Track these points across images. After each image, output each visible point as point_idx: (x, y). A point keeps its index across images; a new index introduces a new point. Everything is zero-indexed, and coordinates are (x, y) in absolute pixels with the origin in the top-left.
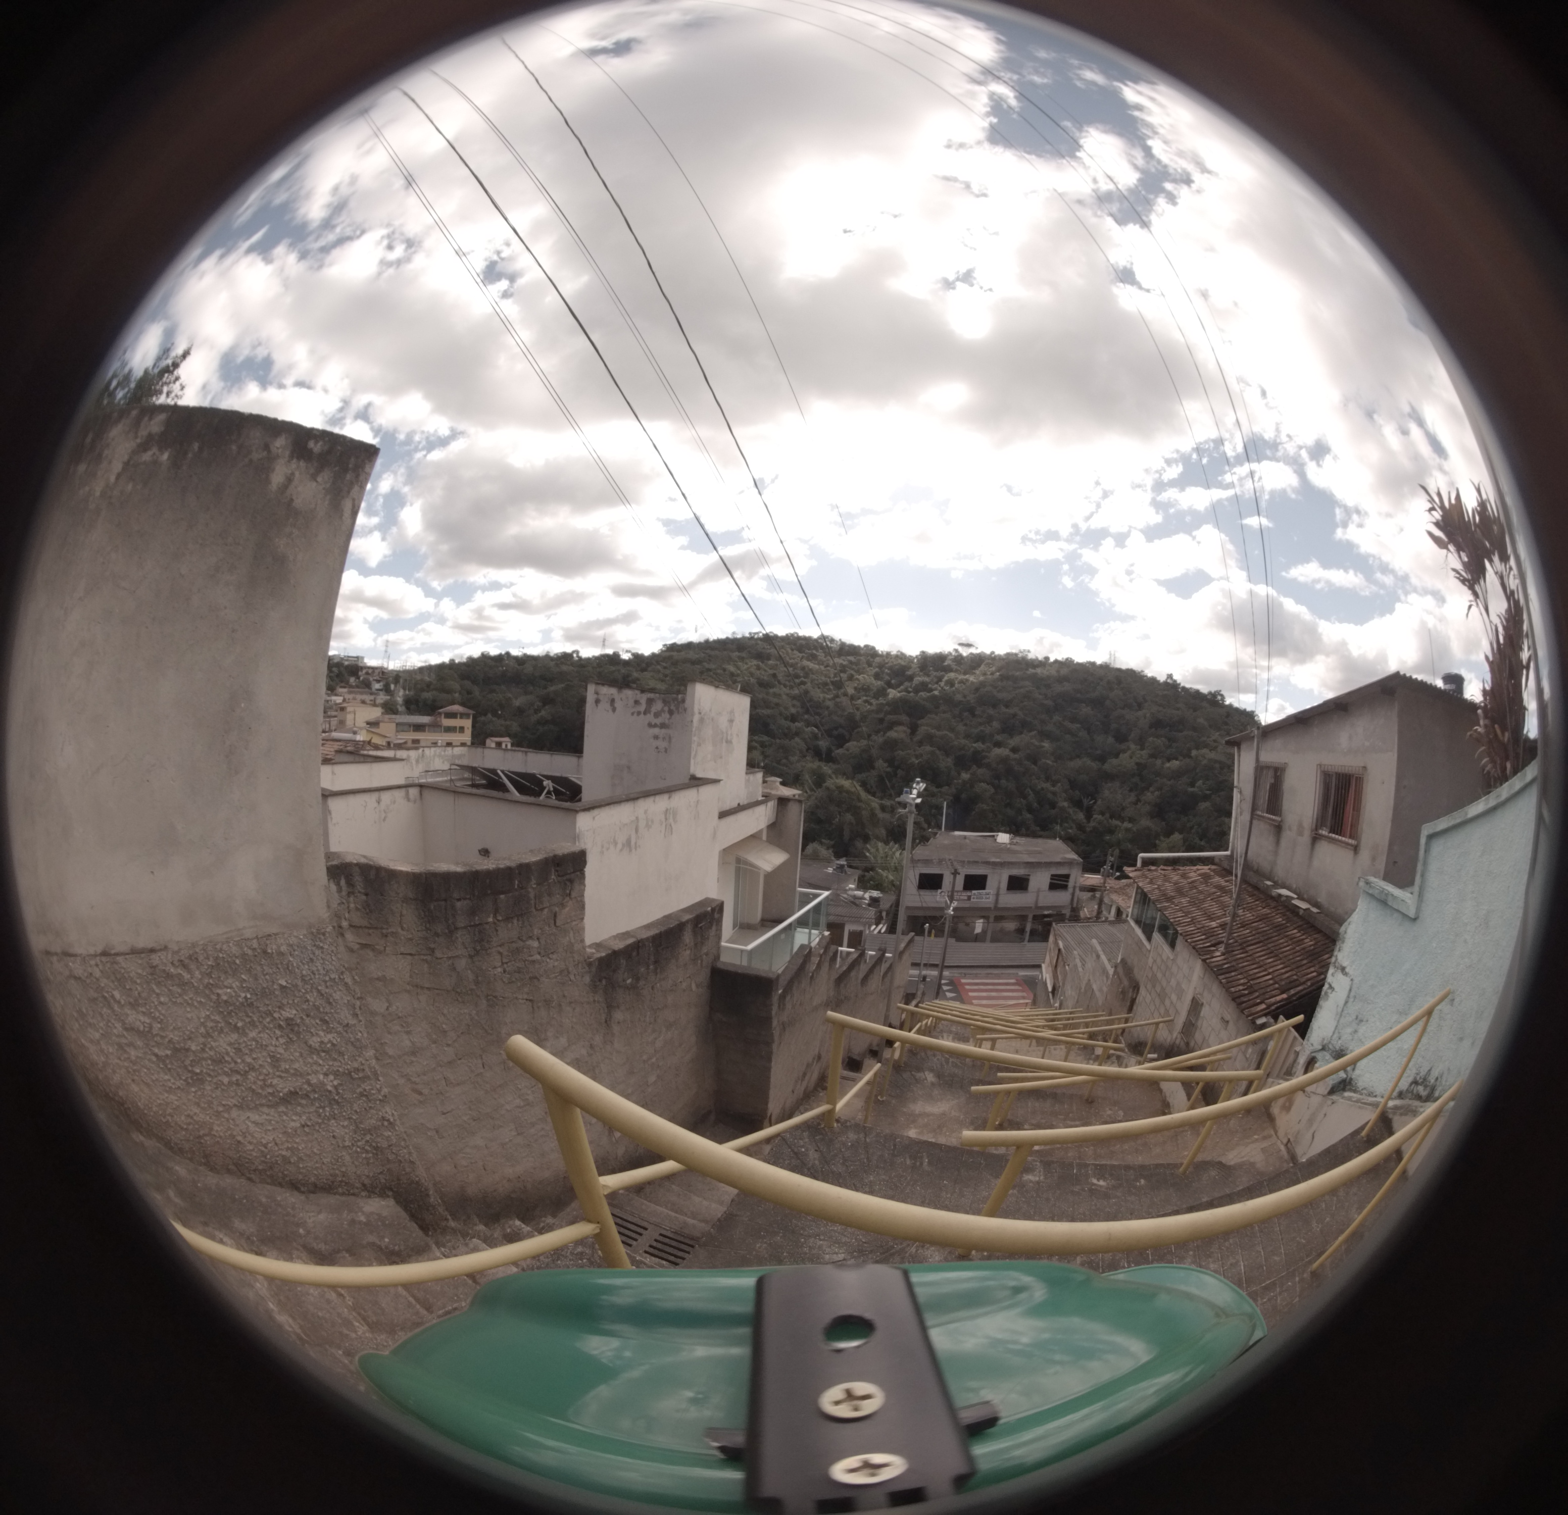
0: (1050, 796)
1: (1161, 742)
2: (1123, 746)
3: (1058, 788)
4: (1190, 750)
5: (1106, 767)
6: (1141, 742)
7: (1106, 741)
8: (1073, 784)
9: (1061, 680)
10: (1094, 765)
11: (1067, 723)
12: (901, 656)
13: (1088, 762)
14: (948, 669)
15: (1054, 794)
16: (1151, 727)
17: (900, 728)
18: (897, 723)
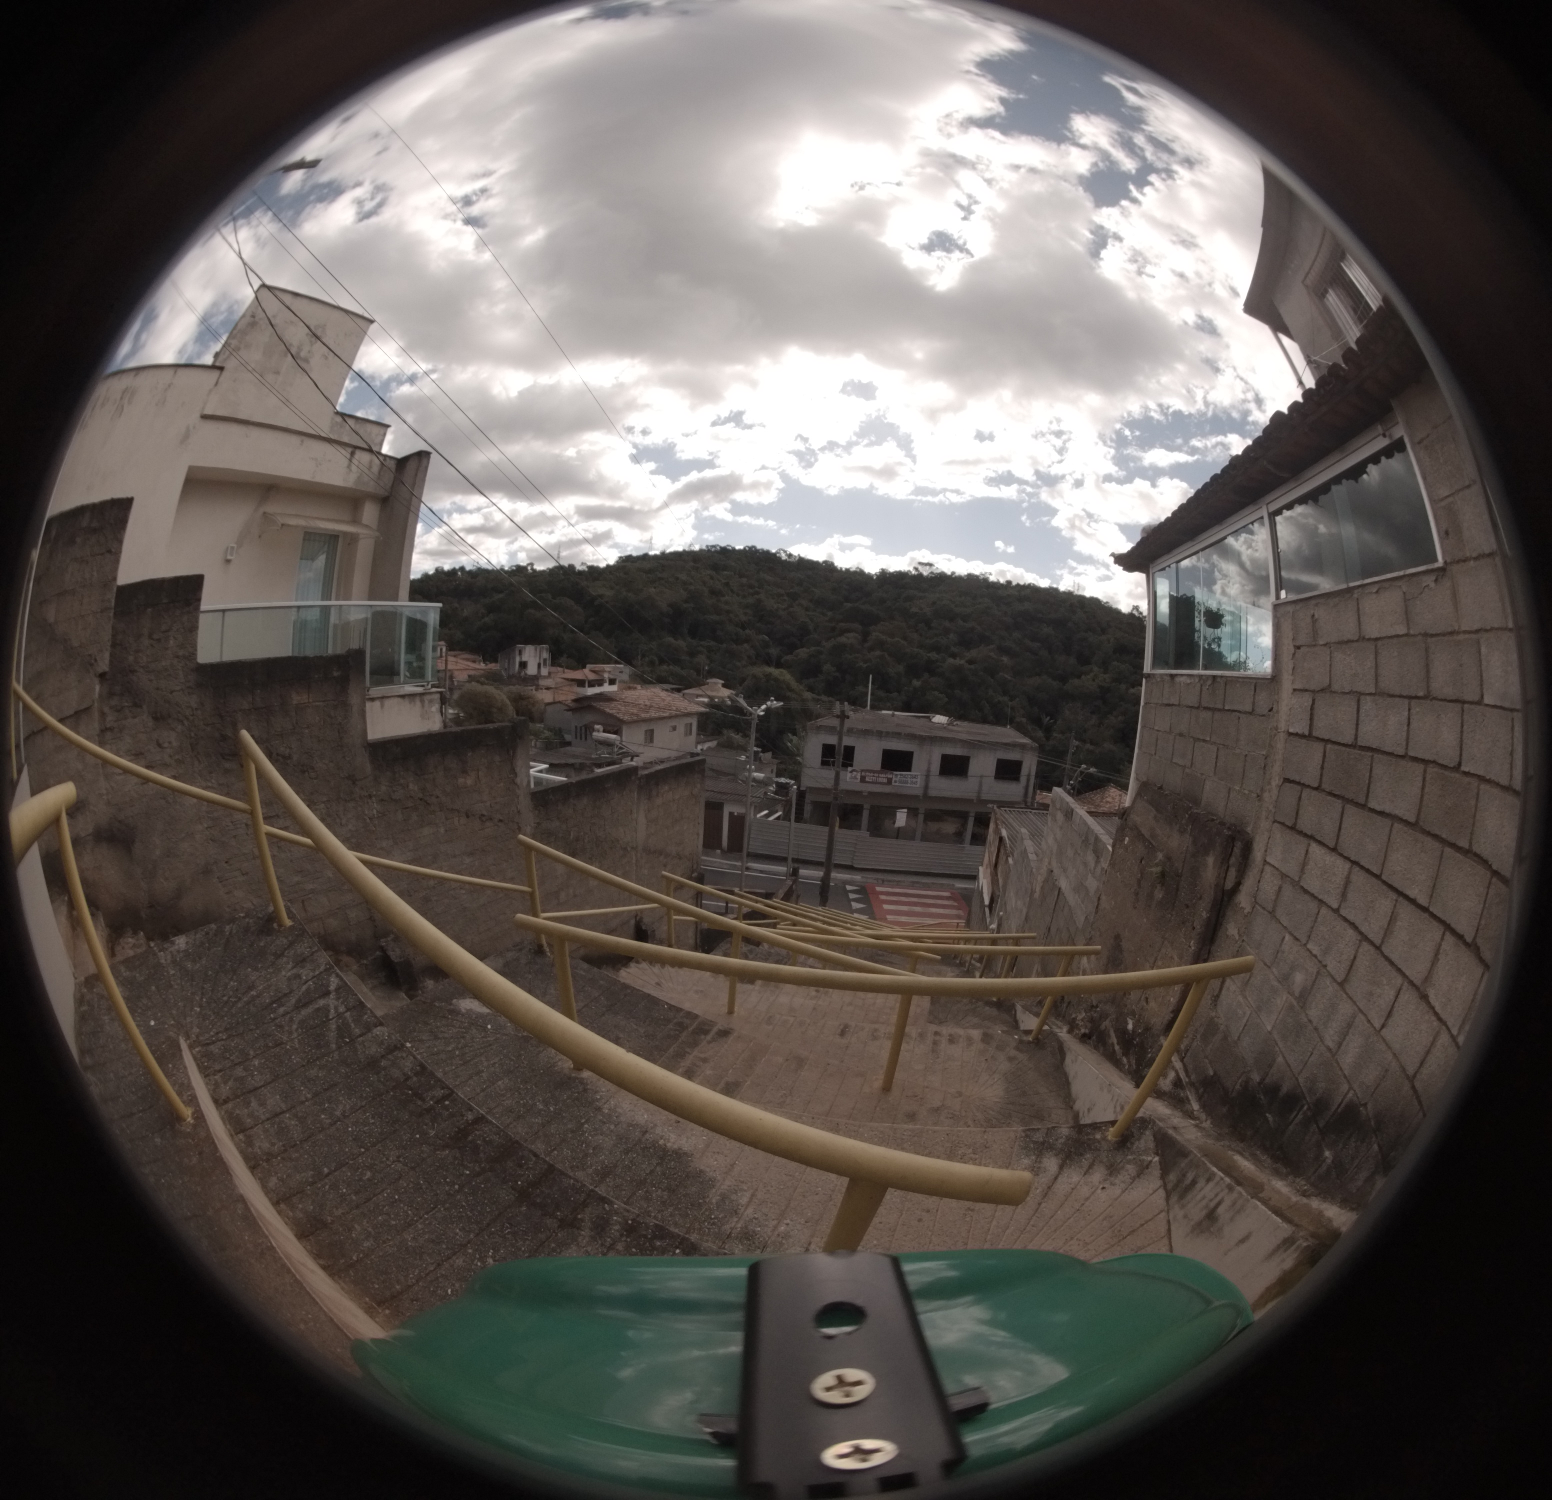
2: (1085, 669)
10: (1056, 684)
17: (851, 635)
18: (849, 631)
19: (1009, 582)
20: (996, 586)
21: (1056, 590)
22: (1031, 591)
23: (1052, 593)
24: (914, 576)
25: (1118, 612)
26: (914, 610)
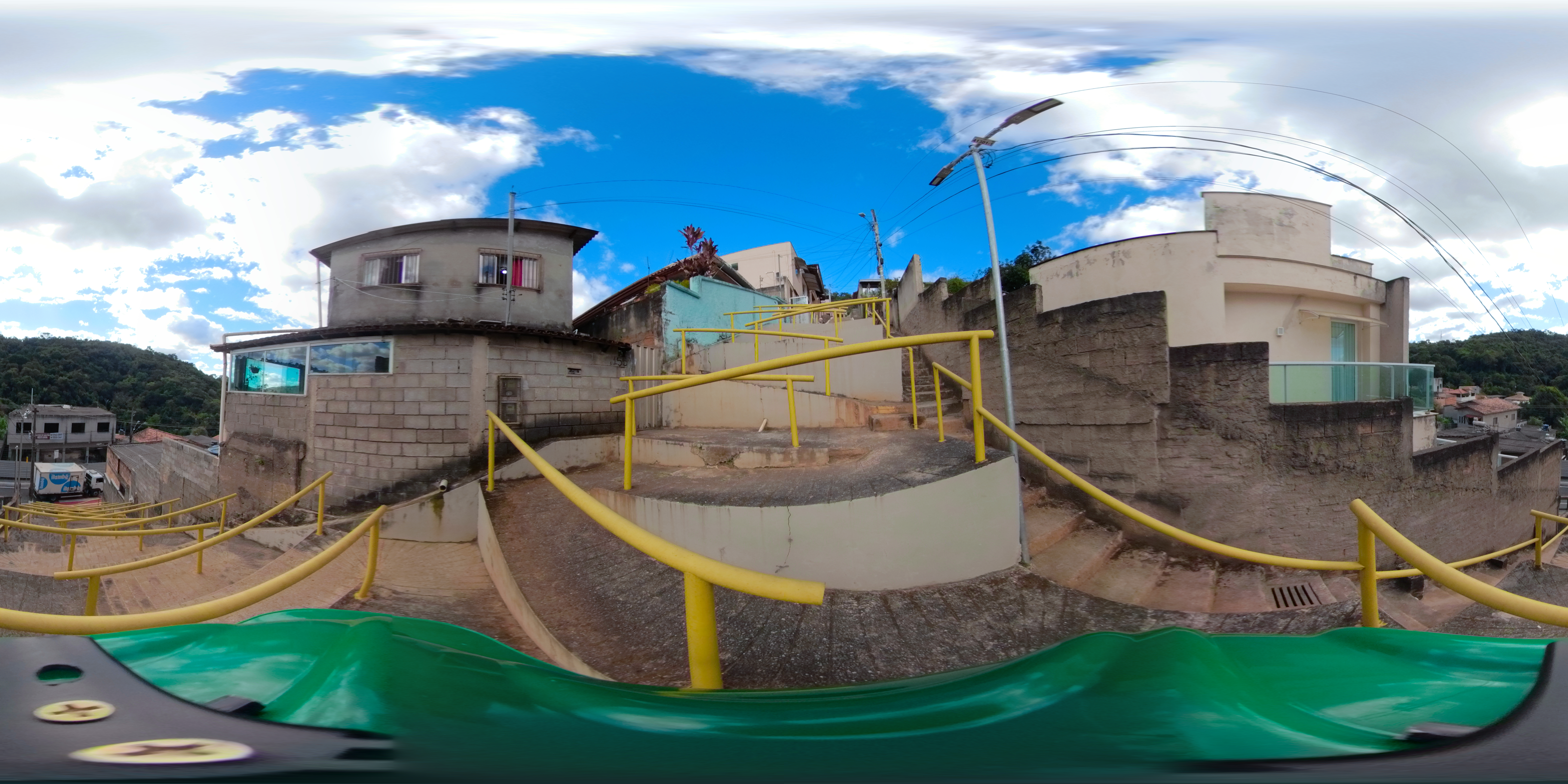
0: (88, 398)
1: (144, 374)
2: (124, 377)
3: (92, 395)
4: (160, 377)
5: (116, 385)
6: (134, 374)
7: (116, 374)
8: (99, 393)
9: (92, 348)
10: (111, 385)
11: (96, 366)
12: (15, 340)
13: (108, 383)
14: (36, 345)
15: (91, 397)
16: (139, 368)
17: (14, 369)
18: (13, 367)
19: (86, 340)
20: (80, 342)
21: (110, 342)
22: (96, 344)
23: (107, 343)
24: (41, 340)
25: (140, 350)
26: (42, 355)
